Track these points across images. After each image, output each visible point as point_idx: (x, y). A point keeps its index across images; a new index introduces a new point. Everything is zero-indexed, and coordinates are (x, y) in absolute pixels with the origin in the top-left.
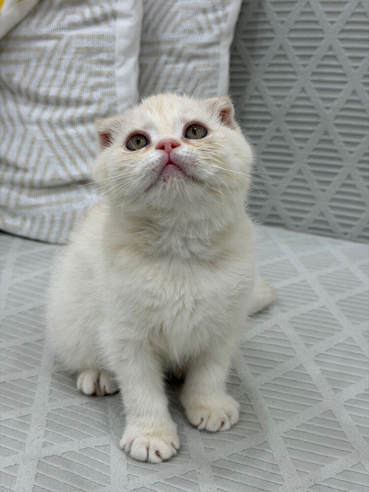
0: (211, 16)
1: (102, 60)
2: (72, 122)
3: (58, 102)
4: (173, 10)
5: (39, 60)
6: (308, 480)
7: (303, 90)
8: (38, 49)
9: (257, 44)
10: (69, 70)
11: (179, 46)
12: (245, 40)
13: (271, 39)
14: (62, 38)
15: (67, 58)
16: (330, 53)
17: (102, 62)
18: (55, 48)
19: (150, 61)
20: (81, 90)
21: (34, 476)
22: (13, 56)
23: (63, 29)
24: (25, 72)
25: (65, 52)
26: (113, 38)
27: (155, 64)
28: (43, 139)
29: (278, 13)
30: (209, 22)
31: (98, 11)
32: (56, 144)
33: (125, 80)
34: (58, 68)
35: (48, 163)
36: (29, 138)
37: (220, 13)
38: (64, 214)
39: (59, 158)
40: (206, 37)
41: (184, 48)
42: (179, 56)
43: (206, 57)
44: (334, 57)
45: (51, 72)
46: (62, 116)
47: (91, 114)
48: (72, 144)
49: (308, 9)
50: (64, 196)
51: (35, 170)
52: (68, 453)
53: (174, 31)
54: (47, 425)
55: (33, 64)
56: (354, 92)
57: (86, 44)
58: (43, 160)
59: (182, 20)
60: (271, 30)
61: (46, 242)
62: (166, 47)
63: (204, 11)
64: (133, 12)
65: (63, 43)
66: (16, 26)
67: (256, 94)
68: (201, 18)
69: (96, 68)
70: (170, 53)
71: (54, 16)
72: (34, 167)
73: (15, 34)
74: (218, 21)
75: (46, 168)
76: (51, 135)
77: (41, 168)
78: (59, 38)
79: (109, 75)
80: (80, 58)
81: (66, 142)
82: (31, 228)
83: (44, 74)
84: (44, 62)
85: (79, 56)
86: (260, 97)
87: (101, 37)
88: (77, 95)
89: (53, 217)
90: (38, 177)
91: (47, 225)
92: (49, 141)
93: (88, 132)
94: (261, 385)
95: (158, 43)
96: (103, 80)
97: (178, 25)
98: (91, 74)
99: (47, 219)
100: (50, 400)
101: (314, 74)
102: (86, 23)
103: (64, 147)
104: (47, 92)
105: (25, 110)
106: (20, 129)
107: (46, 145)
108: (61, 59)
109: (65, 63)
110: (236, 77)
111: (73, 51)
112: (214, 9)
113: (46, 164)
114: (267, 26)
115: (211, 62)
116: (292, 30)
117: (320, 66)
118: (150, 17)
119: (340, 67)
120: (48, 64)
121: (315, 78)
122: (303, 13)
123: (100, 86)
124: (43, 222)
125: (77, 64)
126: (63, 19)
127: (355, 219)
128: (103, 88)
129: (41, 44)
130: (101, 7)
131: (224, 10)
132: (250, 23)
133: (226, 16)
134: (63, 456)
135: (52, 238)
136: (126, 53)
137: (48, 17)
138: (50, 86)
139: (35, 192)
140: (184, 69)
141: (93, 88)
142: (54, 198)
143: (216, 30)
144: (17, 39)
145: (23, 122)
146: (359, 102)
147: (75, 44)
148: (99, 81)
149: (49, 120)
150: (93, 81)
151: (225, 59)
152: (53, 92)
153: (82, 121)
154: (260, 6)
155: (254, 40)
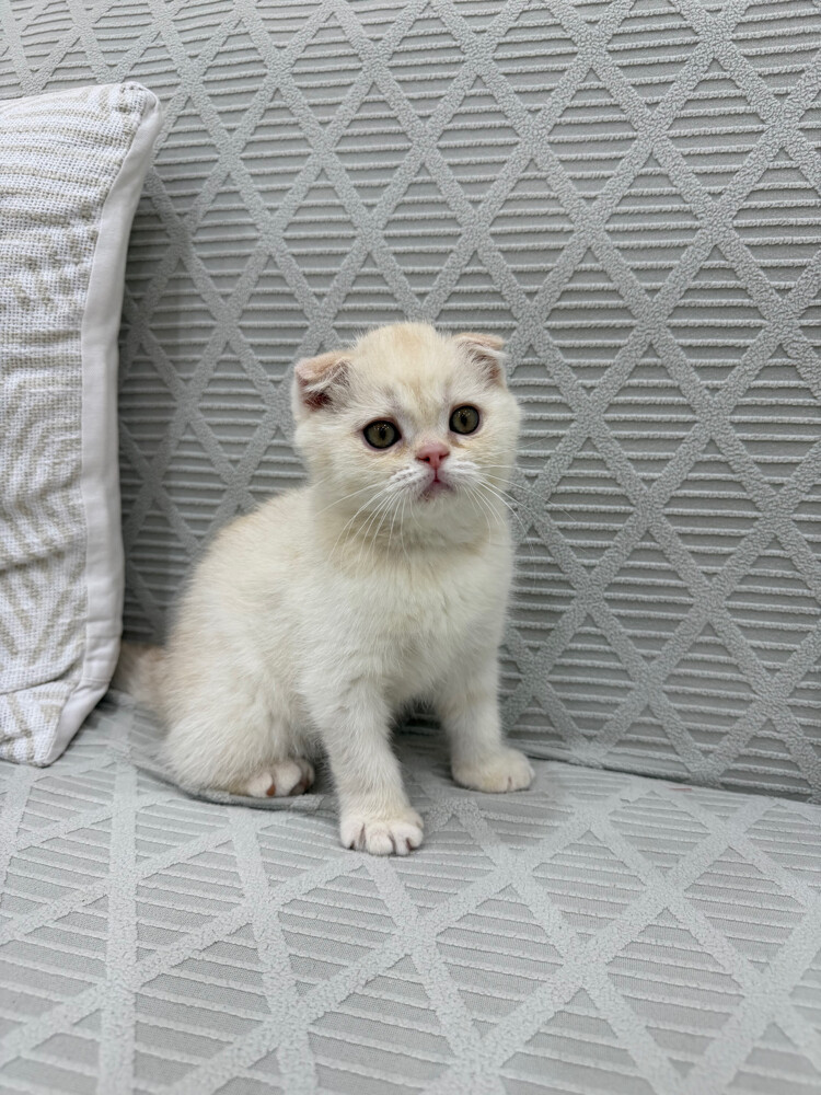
0: (48, 275)
9: (183, 339)
13: (208, 329)
29: (217, 278)
30: (42, 288)
37: (70, 271)
43: (47, 363)
49: (271, 271)
60: (206, 312)
63: (32, 265)
67: (190, 437)
68: (25, 278)
74: (66, 287)
86: (197, 444)
110: (128, 404)
114: (198, 305)
115: (59, 375)
116: (246, 313)
122: (262, 278)
132: (165, 298)
143: (63, 305)
154: (181, 264)
155: (175, 331)
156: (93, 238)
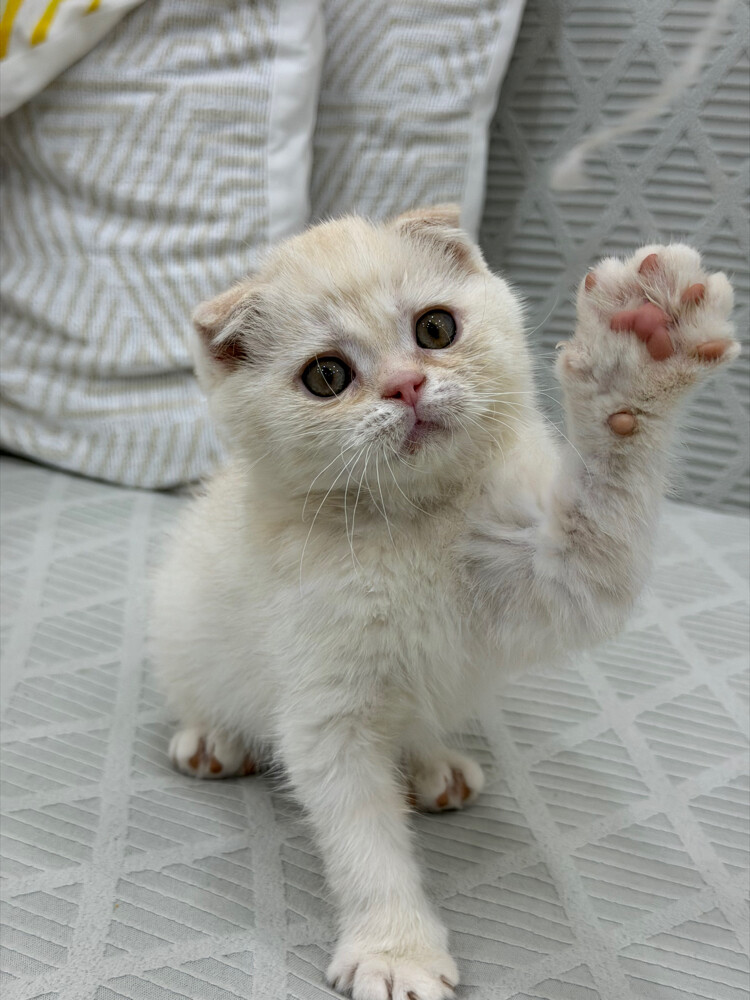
0: (456, 62)
1: (243, 136)
2: (178, 254)
3: (152, 214)
4: (381, 47)
5: (119, 130)
6: (621, 937)
7: (628, 213)
8: (116, 109)
9: (543, 120)
10: (177, 151)
11: (391, 116)
12: (520, 111)
13: (569, 111)
14: (165, 90)
15: (174, 129)
16: (683, 144)
17: (241, 140)
18: (152, 110)
19: (333, 143)
20: (199, 193)
21: (111, 906)
22: (68, 120)
23: (168, 72)
24: (91, 152)
25: (170, 116)
26: (264, 95)
27: (343, 149)
28: (121, 283)
29: (587, 62)
30: (451, 75)
31: (238, 40)
32: (144, 295)
33: (285, 176)
34: (156, 150)
35: (128, 331)
36: (91, 281)
37: (473, 57)
38: (155, 432)
39: (151, 323)
40: (445, 102)
41: (400, 121)
42: (390, 135)
43: (442, 139)
44: (690, 152)
45: (140, 155)
46: (158, 242)
47: (217, 240)
48: (177, 295)
49: (643, 58)
50: (155, 395)
51: (101, 343)
52: (174, 868)
53: (382, 86)
54: (131, 817)
55: (107, 137)
56: (726, 223)
57: (211, 103)
58: (118, 325)
59: (400, 66)
60: (571, 95)
61: (116, 484)
62: (365, 117)
63: (444, 51)
64: (306, 47)
65: (167, 100)
66: (77, 62)
67: (535, 215)
68: (436, 64)
69: (230, 151)
70: (373, 129)
71: (152, 47)
72: (101, 338)
73: (75, 76)
74: (469, 71)
75: (123, 340)
76: (136, 278)
77: (113, 339)
78: (160, 90)
79: (255, 166)
80: (199, 132)
81: (165, 292)
82: (89, 456)
83: (128, 158)
84: (128, 134)
85: (198, 126)
86: (544, 223)
87: (241, 91)
88: (192, 201)
89: (132, 436)
90: (106, 357)
91: (120, 451)
92: (131, 289)
93: (210, 275)
94: (534, 766)
95: (351, 107)
96: (242, 174)
97: (391, 75)
98: (220, 162)
99: (122, 440)
100: (133, 774)
101: (651, 182)
102: (214, 64)
103: (160, 301)
104: (132, 193)
105: (86, 225)
106: (75, 262)
107: (125, 297)
108: (162, 131)
109: (169, 140)
110: (498, 181)
111: (186, 115)
112: (463, 49)
113: (125, 334)
114: (561, 87)
115: (453, 151)
116: (611, 97)
117: (662, 168)
118: (337, 56)
119: (701, 172)
120: (137, 139)
121: (653, 190)
122: (633, 64)
123: (237, 185)
124: (112, 444)
125: (193, 141)
126: (170, 51)
127: (720, 467)
128: (241, 189)
129: (124, 99)
130: (245, 33)
131: (481, 51)
132: (529, 79)
133: (484, 62)
134: (165, 873)
135: (130, 477)
136: (289, 125)
137: (140, 49)
138: (138, 182)
139: (99, 386)
140: (400, 162)
141: (223, 190)
142: (136, 399)
143: (465, 89)
144: (78, 87)
145: (81, 249)
146: (735, 241)
147: (191, 103)
148: (234, 178)
149: (135, 247)
150: (223, 176)
151: (478, 146)
152: (144, 194)
153: (199, 252)
154: (551, 45)
155: (536, 112)
156: (496, 26)
